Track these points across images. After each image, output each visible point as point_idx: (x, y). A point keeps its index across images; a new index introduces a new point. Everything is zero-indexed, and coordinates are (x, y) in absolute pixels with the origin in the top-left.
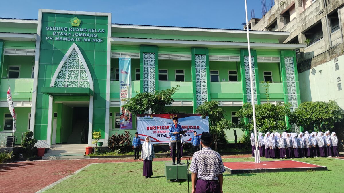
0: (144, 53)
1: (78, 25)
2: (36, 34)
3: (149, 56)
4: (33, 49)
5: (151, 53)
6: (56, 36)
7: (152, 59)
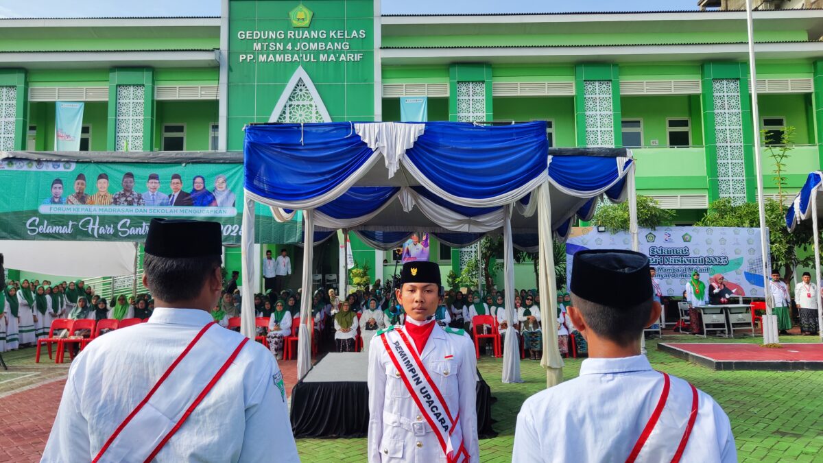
0: (458, 82)
1: (306, 23)
2: (219, 49)
3: (471, 89)
4: (214, 84)
5: (476, 82)
6: (261, 52)
7: (478, 98)
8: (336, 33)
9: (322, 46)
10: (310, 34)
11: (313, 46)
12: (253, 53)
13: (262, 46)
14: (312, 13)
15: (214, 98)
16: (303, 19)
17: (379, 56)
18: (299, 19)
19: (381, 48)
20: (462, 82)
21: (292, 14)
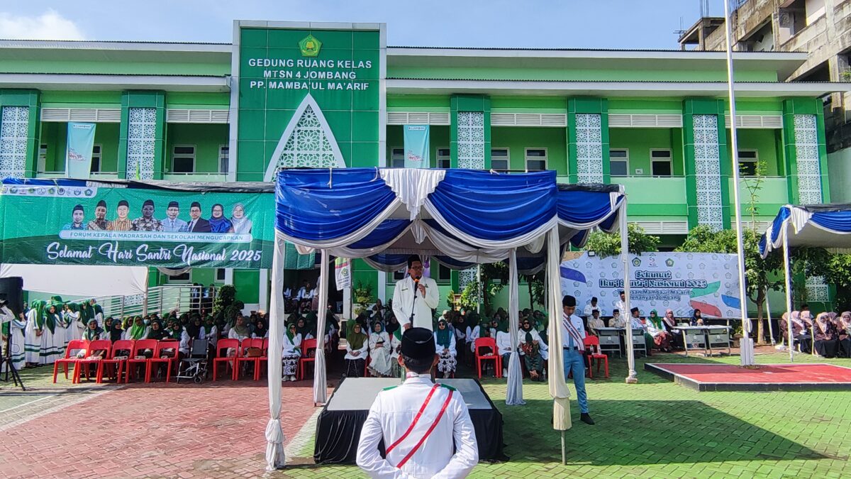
0: (459, 112)
1: (316, 52)
2: (230, 75)
3: (470, 119)
4: (225, 108)
5: (476, 112)
6: (271, 79)
7: (477, 127)
8: (344, 64)
9: (330, 75)
10: (319, 64)
11: (322, 75)
12: (264, 80)
13: (273, 74)
14: (320, 44)
15: (225, 122)
16: (312, 49)
17: (384, 86)
18: (308, 49)
19: (386, 79)
20: (462, 112)
21: (301, 43)
